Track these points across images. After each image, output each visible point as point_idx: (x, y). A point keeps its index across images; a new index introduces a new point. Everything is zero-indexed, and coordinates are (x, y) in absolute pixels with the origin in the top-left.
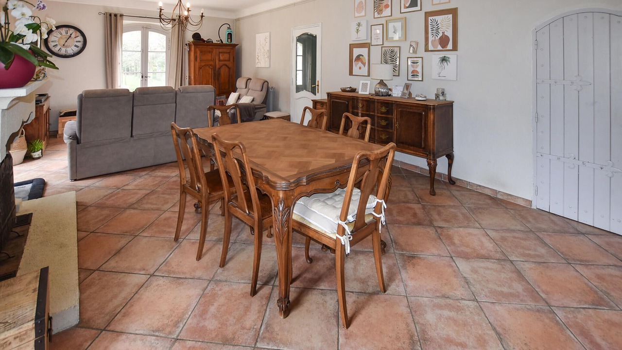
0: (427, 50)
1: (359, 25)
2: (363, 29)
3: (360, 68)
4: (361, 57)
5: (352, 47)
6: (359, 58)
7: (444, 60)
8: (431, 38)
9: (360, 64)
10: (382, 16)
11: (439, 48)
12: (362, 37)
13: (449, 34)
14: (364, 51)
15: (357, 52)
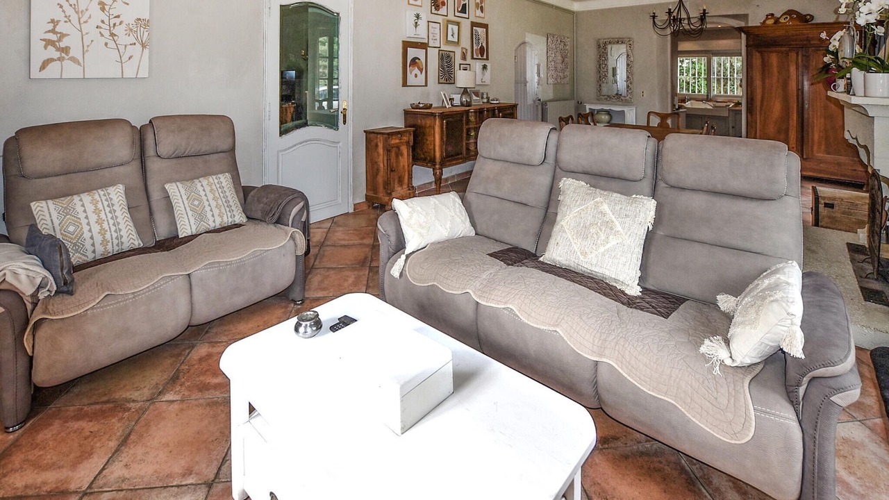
0: (473, 58)
1: (418, 16)
2: (422, 23)
3: (416, 76)
4: (417, 60)
5: (407, 45)
6: (415, 61)
7: (485, 67)
8: (475, 47)
9: (416, 71)
10: (439, 12)
11: (480, 57)
12: (421, 34)
13: (484, 45)
14: (420, 53)
15: (412, 52)
